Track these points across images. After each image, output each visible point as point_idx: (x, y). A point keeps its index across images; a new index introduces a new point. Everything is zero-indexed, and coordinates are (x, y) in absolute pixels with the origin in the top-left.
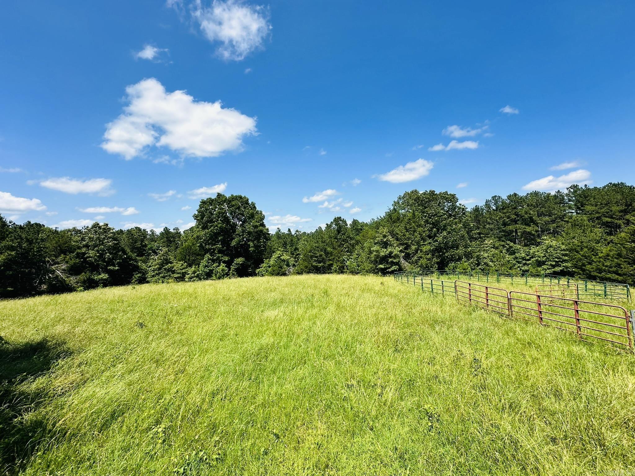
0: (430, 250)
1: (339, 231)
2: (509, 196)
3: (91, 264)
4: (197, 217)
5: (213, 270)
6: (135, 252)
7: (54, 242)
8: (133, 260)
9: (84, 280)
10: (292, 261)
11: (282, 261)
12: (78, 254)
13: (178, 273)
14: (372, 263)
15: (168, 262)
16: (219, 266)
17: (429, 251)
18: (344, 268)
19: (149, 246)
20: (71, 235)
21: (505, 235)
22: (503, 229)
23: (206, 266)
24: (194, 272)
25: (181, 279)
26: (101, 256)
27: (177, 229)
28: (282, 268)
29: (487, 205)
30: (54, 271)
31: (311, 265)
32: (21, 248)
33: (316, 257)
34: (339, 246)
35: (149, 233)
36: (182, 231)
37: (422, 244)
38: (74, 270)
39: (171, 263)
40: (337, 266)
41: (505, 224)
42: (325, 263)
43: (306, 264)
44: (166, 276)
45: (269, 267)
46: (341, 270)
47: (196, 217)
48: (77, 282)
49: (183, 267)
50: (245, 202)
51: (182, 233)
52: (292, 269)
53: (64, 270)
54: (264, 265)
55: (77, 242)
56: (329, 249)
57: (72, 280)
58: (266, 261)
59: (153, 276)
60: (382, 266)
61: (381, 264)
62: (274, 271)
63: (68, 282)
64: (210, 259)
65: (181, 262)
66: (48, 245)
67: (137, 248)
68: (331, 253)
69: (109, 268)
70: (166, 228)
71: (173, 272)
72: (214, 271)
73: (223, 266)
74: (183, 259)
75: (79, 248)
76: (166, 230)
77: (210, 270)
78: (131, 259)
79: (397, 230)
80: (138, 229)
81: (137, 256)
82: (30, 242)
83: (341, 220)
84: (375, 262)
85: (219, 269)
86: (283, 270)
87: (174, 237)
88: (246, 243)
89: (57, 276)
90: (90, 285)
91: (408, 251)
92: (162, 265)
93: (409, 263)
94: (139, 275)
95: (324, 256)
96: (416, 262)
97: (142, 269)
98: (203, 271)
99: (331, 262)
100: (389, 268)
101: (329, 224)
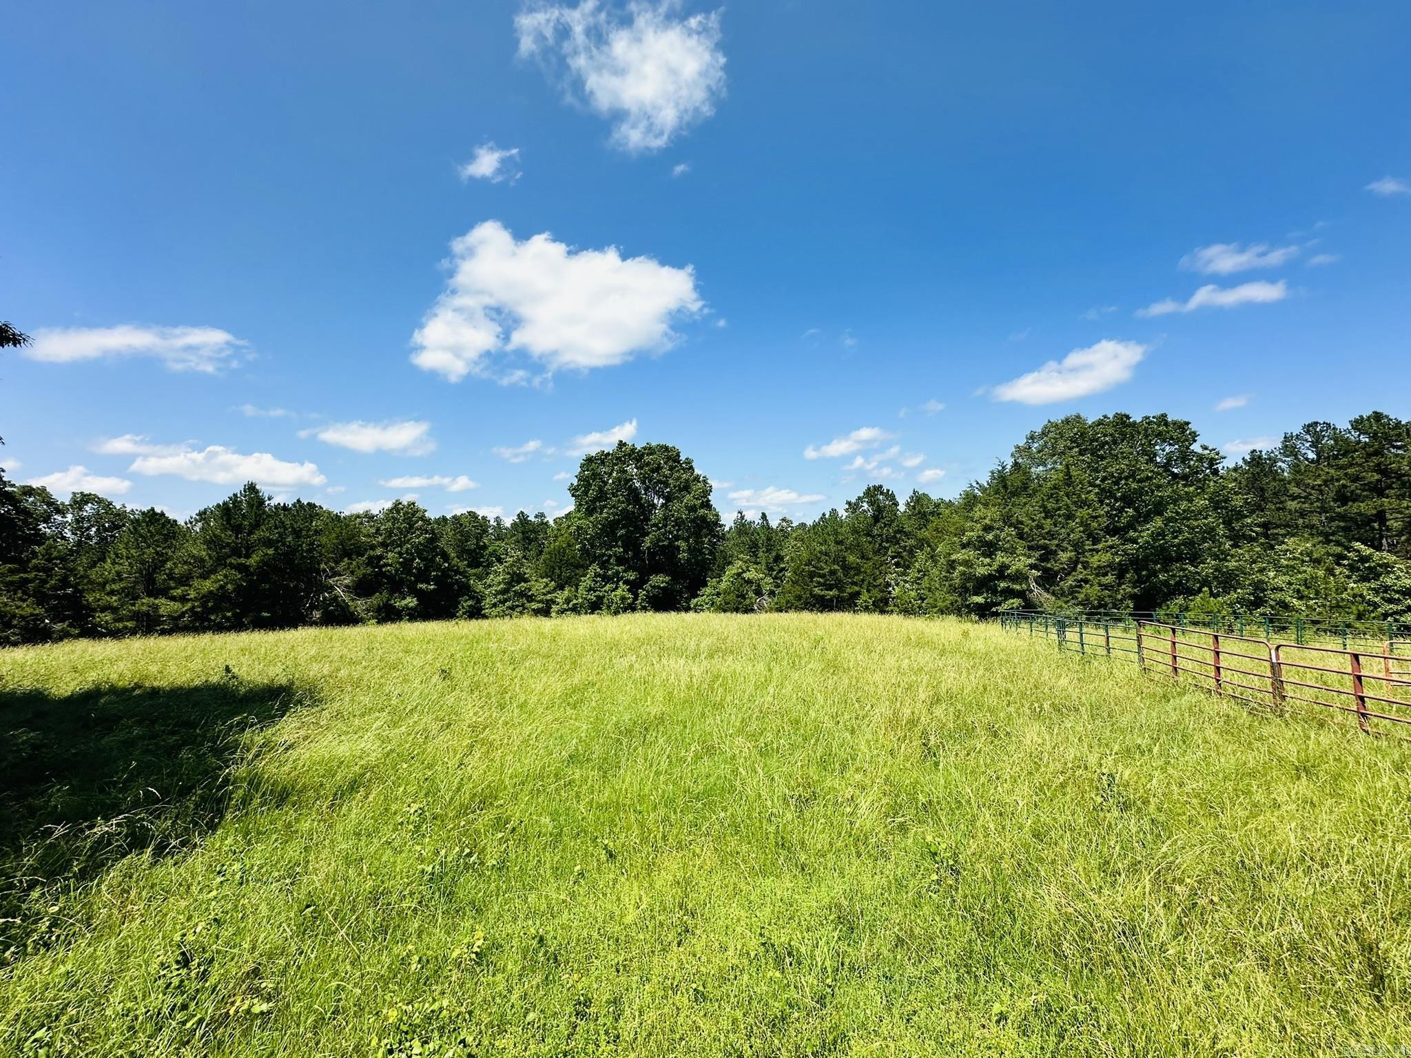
0: (1111, 565)
1: (876, 519)
2: (1356, 421)
3: (390, 578)
4: (576, 489)
5: (604, 597)
6: (466, 560)
7: (334, 535)
8: (461, 574)
9: (379, 605)
10: (767, 583)
11: (746, 581)
12: (370, 558)
13: (539, 602)
14: (954, 591)
15: (521, 578)
16: (614, 590)
17: (1109, 566)
18: (887, 604)
19: (491, 549)
20: (361, 523)
21: (1345, 529)
22: (1338, 510)
23: (590, 589)
24: (568, 601)
25: (545, 612)
26: (407, 565)
27: (542, 515)
28: (745, 599)
29: (1289, 446)
30: (332, 588)
31: (811, 594)
32: (284, 544)
33: (823, 576)
34: (876, 552)
35: (492, 523)
36: (550, 520)
37: (1087, 548)
38: (362, 588)
39: (526, 581)
40: (870, 598)
41: (1342, 498)
42: (841, 590)
43: (797, 590)
44: (518, 606)
45: (718, 594)
46: (881, 606)
47: (573, 490)
48: (368, 610)
49: (547, 589)
50: (672, 456)
51: (551, 523)
52: (766, 601)
53: (347, 586)
54: (708, 590)
55: (368, 536)
56: (852, 559)
57: (359, 605)
58: (712, 582)
59: (495, 605)
60: (979, 599)
61: (977, 594)
62: (726, 604)
63: (352, 609)
64: (599, 575)
65: (545, 580)
66: (324, 540)
67: (469, 552)
68: (858, 570)
69: (420, 586)
70: (522, 513)
71: (531, 599)
72: (605, 600)
73: (622, 590)
74: (549, 574)
75: (373, 547)
76: (522, 516)
77: (598, 597)
78: (457, 572)
79: (1019, 514)
80: (472, 515)
81: (469, 566)
82: (297, 534)
83: (882, 493)
84: (964, 591)
85: (615, 596)
86: (748, 601)
87: (534, 531)
88: (671, 542)
89: (336, 597)
90: (388, 615)
91: (1049, 565)
92: (510, 584)
93: (1053, 594)
94: (470, 603)
95: (840, 574)
96: (1072, 592)
97: (475, 592)
98: (585, 599)
99: (857, 589)
100: (999, 604)
101: (853, 501)
